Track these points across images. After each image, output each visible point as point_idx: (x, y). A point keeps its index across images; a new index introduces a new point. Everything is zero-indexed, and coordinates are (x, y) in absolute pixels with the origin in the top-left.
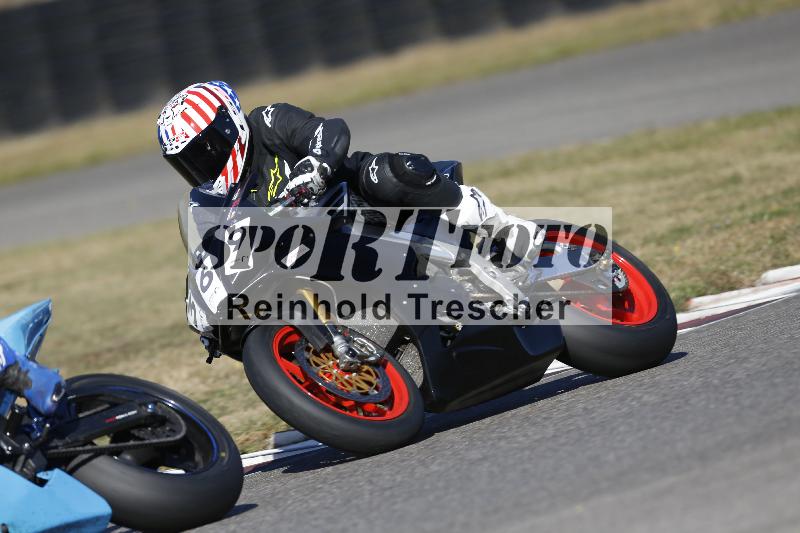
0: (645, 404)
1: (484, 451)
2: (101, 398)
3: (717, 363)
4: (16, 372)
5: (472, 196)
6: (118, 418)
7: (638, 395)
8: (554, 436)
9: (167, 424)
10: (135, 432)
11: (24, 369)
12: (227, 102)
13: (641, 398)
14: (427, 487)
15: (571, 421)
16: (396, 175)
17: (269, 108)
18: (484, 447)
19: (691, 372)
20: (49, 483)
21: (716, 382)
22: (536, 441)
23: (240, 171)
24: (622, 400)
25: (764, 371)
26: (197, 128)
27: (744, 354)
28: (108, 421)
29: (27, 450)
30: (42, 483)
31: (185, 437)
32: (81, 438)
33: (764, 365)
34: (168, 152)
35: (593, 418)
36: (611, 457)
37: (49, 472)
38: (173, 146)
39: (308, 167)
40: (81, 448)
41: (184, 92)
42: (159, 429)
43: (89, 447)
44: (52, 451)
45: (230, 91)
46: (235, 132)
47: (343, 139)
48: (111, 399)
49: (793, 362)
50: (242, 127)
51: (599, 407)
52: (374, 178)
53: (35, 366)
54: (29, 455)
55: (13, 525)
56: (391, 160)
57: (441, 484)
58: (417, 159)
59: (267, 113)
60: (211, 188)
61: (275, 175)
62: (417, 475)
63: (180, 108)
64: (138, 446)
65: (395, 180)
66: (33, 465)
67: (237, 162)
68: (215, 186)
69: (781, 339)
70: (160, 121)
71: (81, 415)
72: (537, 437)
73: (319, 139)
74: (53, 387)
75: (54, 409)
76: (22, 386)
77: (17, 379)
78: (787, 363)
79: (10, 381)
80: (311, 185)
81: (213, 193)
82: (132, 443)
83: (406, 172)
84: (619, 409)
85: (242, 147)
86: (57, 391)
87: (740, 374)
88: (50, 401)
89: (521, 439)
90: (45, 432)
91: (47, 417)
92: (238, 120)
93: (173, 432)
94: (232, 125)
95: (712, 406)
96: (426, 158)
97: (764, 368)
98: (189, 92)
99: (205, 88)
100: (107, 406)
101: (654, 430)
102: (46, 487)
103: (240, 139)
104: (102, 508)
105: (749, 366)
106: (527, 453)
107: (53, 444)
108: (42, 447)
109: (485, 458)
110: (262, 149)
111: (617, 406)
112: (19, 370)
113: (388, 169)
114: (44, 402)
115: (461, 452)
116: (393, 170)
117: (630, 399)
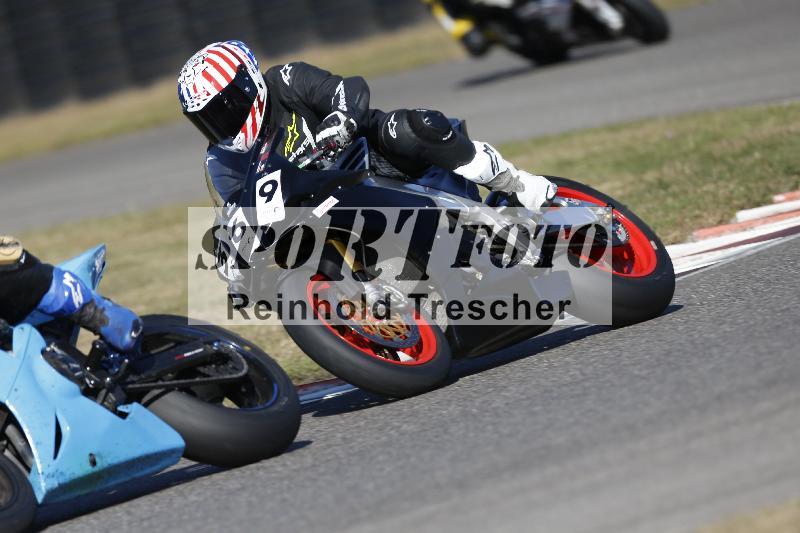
0: (402, 434)
1: (243, 481)
2: (167, 337)
3: (475, 392)
4: (92, 310)
5: (485, 151)
6: (186, 355)
7: (396, 424)
8: (314, 466)
9: (230, 362)
10: (201, 369)
11: (101, 307)
12: (246, 60)
13: (399, 427)
14: (185, 517)
15: (329, 451)
16: (414, 130)
17: (287, 66)
18: (243, 477)
19: (450, 401)
20: (130, 416)
21: (475, 410)
22: (295, 470)
23: (259, 127)
24: (380, 429)
25: (523, 400)
26: (217, 85)
27: (503, 383)
28: (176, 358)
29: (109, 384)
30: (123, 415)
31: (246, 375)
32: (154, 373)
33: (522, 394)
34: (190, 110)
35: (351, 448)
36: (370, 486)
37: (129, 406)
38: (195, 104)
39: (336, 121)
40: (153, 384)
41: (203, 52)
42: (222, 367)
43: (160, 383)
44: (130, 386)
45: (247, 50)
46: (254, 90)
47: (365, 95)
48: (176, 338)
49: (552, 391)
50: (261, 86)
51: (359, 437)
52: (393, 134)
53: (110, 304)
54: (111, 389)
55: (100, 455)
56: (410, 116)
57: (199, 514)
58: (433, 115)
59: (285, 71)
60: (231, 144)
61: (292, 131)
62: (176, 506)
63: (201, 67)
64: (204, 382)
65: (413, 135)
66: (114, 399)
67: (256, 119)
68: (235, 141)
69: (539, 368)
70: (181, 79)
71: (153, 352)
72: (295, 467)
73: (342, 96)
74: (130, 324)
75: (132, 345)
76: (97, 323)
77: (94, 317)
78: (546, 391)
79: (86, 318)
80: (337, 138)
81: (232, 148)
82: (198, 379)
83: (424, 128)
84: (377, 438)
85: (261, 105)
86: (135, 328)
87: (498, 403)
88: (129, 337)
89: (280, 469)
90: (123, 367)
91: (124, 353)
92: (257, 78)
93: (236, 369)
94: (251, 83)
95: (471, 435)
96: (442, 114)
97: (524, 397)
98: (209, 51)
99: (223, 47)
100: (172, 344)
101: (413, 459)
102: (128, 419)
103: (259, 97)
104: (176, 441)
105: (508, 394)
106: (286, 482)
107: (129, 380)
108: (120, 381)
109: (243, 488)
110: (280, 106)
111: (376, 435)
112: (96, 308)
113: (406, 125)
114: (123, 338)
115: (220, 482)
116: (411, 126)
117: (389, 428)
